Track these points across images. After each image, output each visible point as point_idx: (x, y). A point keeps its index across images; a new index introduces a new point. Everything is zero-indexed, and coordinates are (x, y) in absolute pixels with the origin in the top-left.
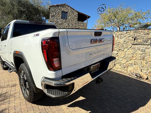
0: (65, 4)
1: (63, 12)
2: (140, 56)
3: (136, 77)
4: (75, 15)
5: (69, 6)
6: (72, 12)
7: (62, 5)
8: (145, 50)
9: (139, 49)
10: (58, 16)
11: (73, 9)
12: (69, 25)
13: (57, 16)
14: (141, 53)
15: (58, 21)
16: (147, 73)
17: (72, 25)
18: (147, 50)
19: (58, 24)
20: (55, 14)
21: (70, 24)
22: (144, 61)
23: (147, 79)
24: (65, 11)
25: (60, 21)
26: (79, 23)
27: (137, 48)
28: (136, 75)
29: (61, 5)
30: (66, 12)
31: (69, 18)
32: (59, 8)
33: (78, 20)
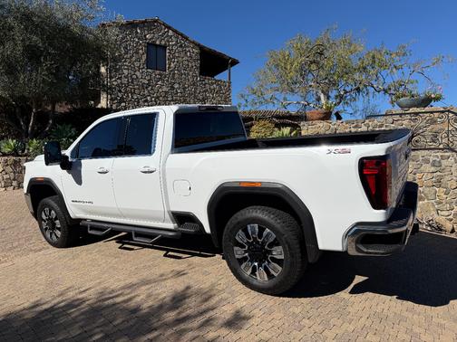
0: (156, 21)
1: (151, 46)
2: (430, 176)
3: (429, 228)
4: (191, 57)
5: (169, 28)
6: (181, 46)
7: (146, 21)
8: (439, 162)
9: (427, 161)
10: (134, 59)
11: (182, 35)
12: (172, 88)
13: (131, 57)
14: (433, 169)
15: (134, 77)
16: (451, 217)
17: (184, 88)
18: (444, 163)
19: (136, 87)
20: (126, 53)
21: (176, 86)
22: (442, 190)
23: (453, 231)
24: (158, 43)
25: (143, 75)
26: (206, 81)
27: (421, 158)
28: (430, 225)
29: (143, 22)
30: (160, 46)
31: (172, 65)
32: (136, 32)
33: (201, 74)
